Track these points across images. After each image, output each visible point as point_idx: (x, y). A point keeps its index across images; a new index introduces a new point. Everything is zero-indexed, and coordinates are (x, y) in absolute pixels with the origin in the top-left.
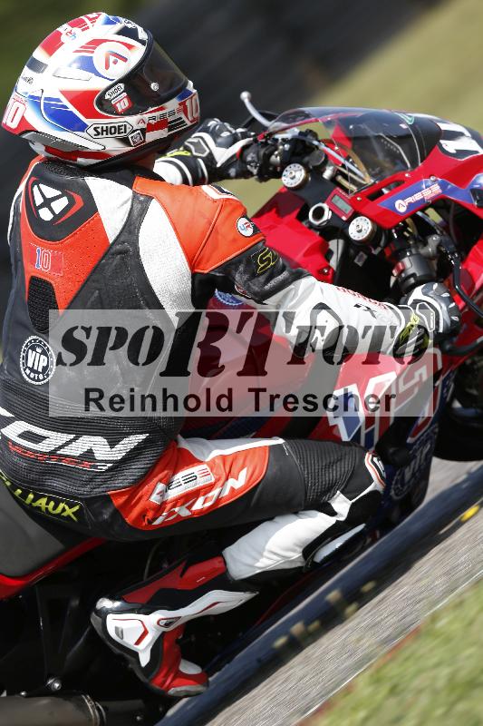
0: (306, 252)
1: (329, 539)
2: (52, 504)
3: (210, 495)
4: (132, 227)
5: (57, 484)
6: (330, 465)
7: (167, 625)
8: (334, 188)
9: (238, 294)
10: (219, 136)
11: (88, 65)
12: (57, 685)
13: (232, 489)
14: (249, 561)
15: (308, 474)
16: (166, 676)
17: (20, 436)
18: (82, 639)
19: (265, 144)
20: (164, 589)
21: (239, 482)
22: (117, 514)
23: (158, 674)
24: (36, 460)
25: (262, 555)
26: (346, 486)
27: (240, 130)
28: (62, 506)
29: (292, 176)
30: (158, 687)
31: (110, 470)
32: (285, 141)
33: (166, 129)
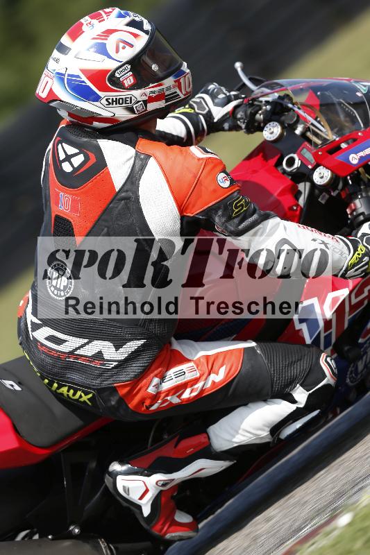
0: (280, 192)
1: (291, 421)
2: (72, 391)
3: (196, 386)
4: (133, 179)
5: (76, 377)
6: (292, 364)
7: (163, 485)
8: (303, 142)
9: (217, 231)
10: (216, 97)
11: (102, 50)
12: (77, 531)
13: (214, 382)
14: (227, 437)
15: (274, 371)
16: (163, 525)
17: (46, 339)
18: (99, 494)
19: (252, 105)
20: (160, 457)
21: (219, 377)
22: (122, 401)
23: (156, 524)
24: (58, 358)
25: (237, 433)
26: (303, 382)
27: (233, 93)
28: (79, 393)
29: (270, 131)
30: (157, 533)
31: (115, 367)
32: (267, 102)
33: (164, 101)
